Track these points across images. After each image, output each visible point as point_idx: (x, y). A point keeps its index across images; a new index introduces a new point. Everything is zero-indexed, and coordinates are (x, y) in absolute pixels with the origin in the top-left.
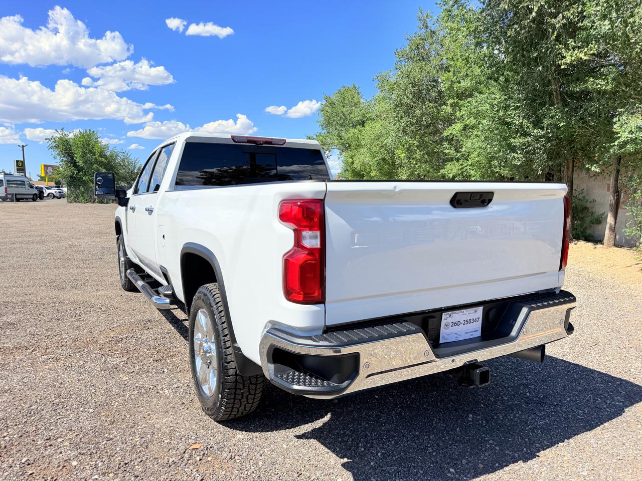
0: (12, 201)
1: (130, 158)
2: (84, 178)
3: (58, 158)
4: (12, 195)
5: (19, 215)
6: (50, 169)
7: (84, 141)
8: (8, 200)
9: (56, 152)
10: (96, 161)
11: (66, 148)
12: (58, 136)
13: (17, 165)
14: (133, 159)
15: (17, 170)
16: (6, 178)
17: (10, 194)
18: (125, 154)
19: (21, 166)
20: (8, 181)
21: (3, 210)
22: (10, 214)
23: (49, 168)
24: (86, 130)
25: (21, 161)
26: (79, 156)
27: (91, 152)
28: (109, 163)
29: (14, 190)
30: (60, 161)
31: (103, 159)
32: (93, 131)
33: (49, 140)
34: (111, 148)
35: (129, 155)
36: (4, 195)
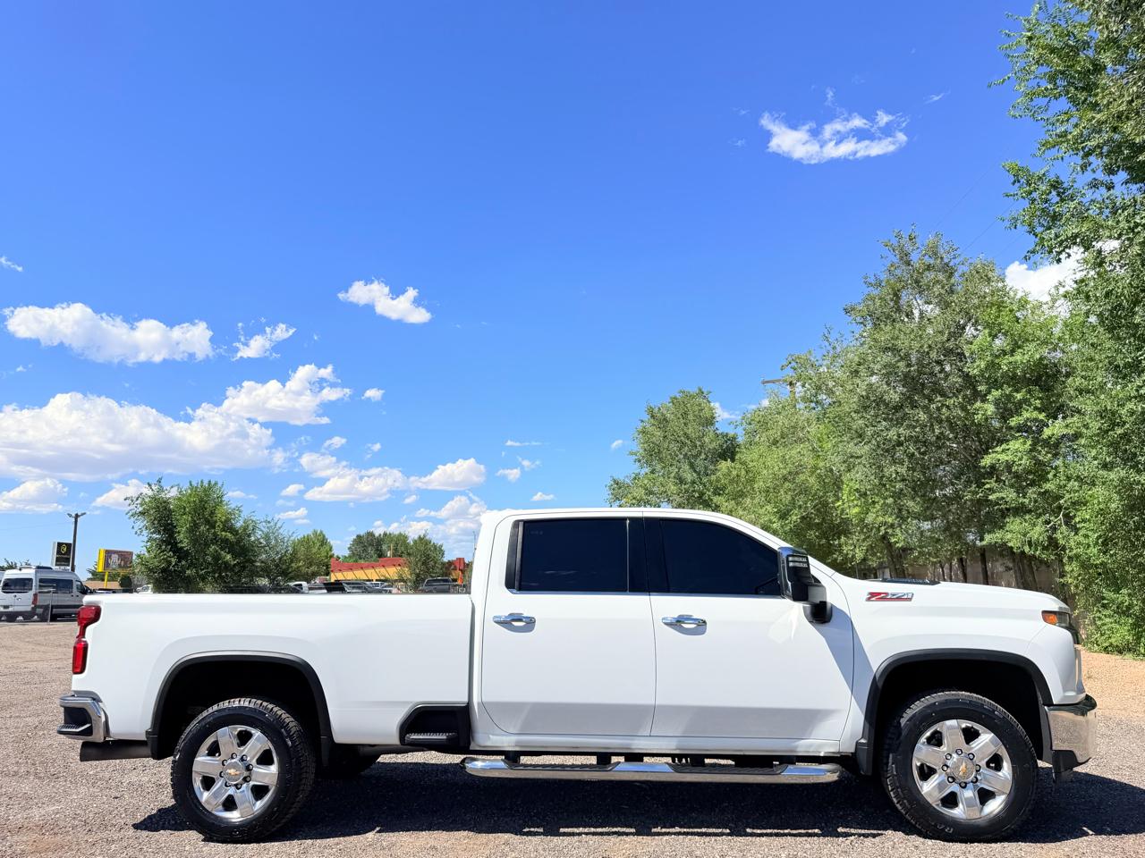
0: (43, 619)
1: (281, 531)
2: (188, 572)
3: (145, 533)
4: (46, 608)
5: (60, 649)
6: (115, 558)
7: (197, 501)
8: (36, 617)
9: (142, 523)
10: (215, 540)
11: (161, 517)
12: (150, 493)
13: (59, 552)
14: (285, 533)
15: (58, 560)
16: (39, 575)
17: (41, 607)
18: (272, 524)
19: (65, 553)
20: (41, 581)
21: (27, 640)
22: (43, 648)
23: (113, 555)
24: (202, 482)
25: (66, 544)
26: (184, 529)
27: (207, 522)
28: (238, 542)
29: (52, 598)
30: (146, 539)
31: (229, 535)
32: (216, 484)
33: (132, 501)
34: (245, 514)
35: (278, 525)
36: (29, 609)
